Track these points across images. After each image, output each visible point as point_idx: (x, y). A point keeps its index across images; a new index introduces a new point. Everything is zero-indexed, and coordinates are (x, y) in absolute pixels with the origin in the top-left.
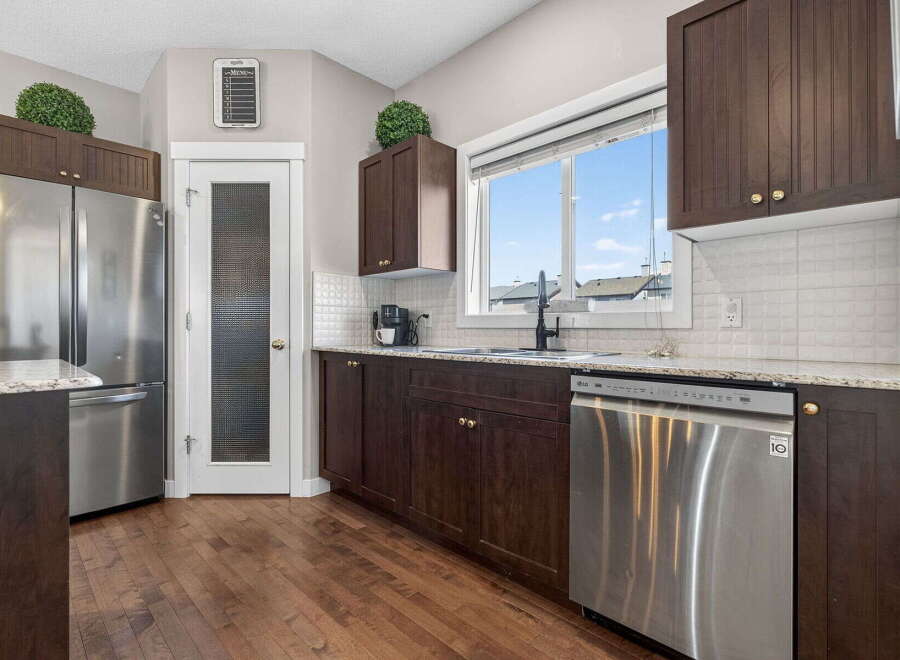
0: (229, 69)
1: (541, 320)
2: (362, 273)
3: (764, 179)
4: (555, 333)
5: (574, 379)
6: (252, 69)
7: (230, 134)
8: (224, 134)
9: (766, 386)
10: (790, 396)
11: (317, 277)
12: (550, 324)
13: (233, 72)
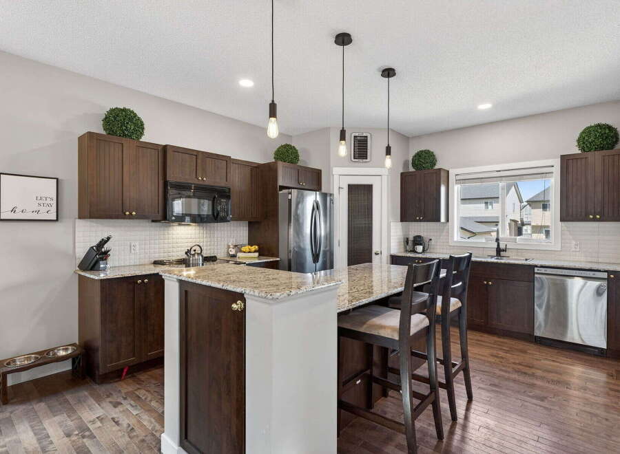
0: (356, 137)
1: (498, 245)
2: (402, 221)
3: (593, 211)
4: (505, 250)
5: (536, 269)
6: (367, 137)
7: (357, 164)
8: (354, 164)
9: (600, 271)
10: (606, 273)
11: (392, 224)
12: (502, 246)
13: (358, 138)
